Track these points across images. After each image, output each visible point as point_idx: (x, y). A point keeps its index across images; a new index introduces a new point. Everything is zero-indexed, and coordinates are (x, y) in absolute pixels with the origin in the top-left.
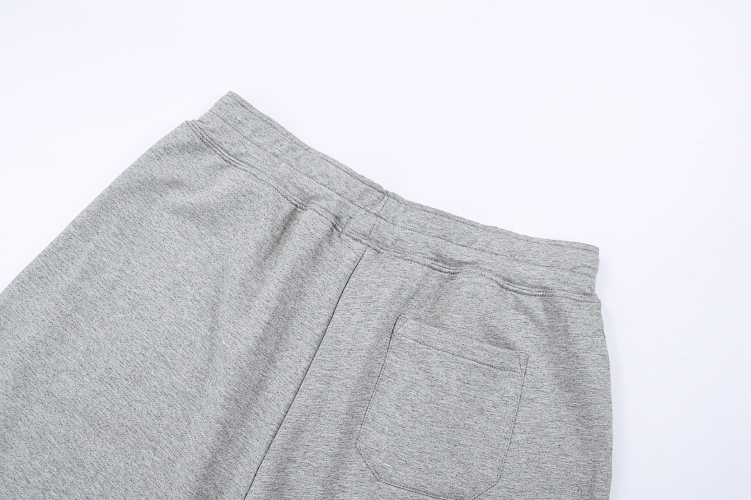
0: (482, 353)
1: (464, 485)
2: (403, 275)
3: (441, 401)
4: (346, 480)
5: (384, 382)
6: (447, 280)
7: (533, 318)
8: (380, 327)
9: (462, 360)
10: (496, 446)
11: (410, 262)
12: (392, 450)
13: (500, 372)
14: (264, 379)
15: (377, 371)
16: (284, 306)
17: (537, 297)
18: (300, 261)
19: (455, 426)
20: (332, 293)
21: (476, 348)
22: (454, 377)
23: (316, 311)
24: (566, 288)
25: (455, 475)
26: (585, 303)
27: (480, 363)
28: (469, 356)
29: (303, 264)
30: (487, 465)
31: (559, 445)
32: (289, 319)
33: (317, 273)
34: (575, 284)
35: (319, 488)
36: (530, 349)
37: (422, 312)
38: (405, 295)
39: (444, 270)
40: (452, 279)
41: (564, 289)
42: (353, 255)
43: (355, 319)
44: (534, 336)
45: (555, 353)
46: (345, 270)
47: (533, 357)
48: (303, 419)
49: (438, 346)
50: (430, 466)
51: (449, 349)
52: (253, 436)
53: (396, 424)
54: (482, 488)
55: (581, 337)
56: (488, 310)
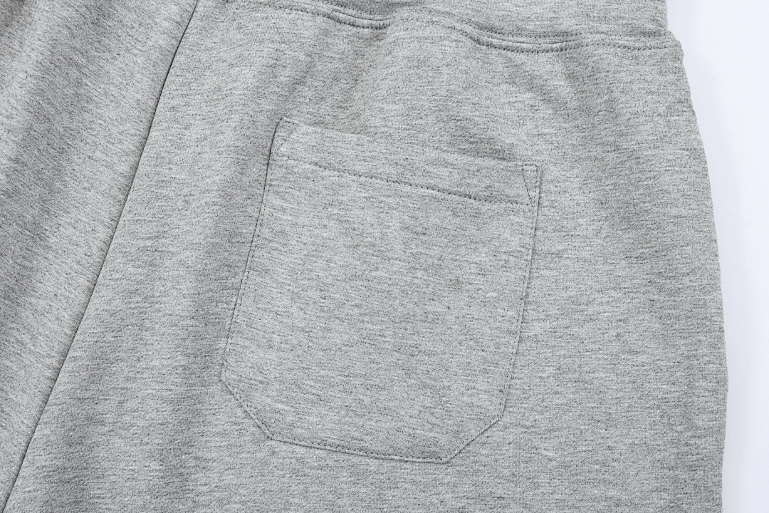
0: (444, 172)
1: (437, 429)
2: (277, 37)
3: (374, 274)
4: (209, 445)
5: (264, 252)
6: (369, 42)
7: (547, 96)
8: (240, 144)
9: (407, 189)
10: (492, 349)
11: (288, 11)
12: (290, 377)
13: (486, 207)
14: (27, 273)
15: (247, 231)
16: (46, 126)
17: (550, 54)
18: (65, 32)
19: (406, 318)
20: (140, 90)
21: (434, 163)
22: (395, 224)
23: (114, 130)
24: (604, 28)
25: (416, 412)
26: (648, 52)
27: (443, 191)
28: (419, 180)
29: (73, 36)
30: (478, 386)
31: (618, 335)
32: (62, 151)
33: (107, 55)
34: (621, 18)
35: (154, 465)
36: (545, 157)
37: (325, 108)
38: (284, 76)
39: (359, 21)
40: (378, 38)
41: (601, 29)
42: (175, 9)
43: (193, 134)
44: (552, 131)
45: (596, 159)
46: (161, 42)
47: (553, 172)
48: (109, 337)
49: (358, 168)
50: (367, 400)
51: (380, 170)
52: (16, 385)
53: (293, 328)
54: (473, 432)
55: (642, 119)
56: (453, 87)
